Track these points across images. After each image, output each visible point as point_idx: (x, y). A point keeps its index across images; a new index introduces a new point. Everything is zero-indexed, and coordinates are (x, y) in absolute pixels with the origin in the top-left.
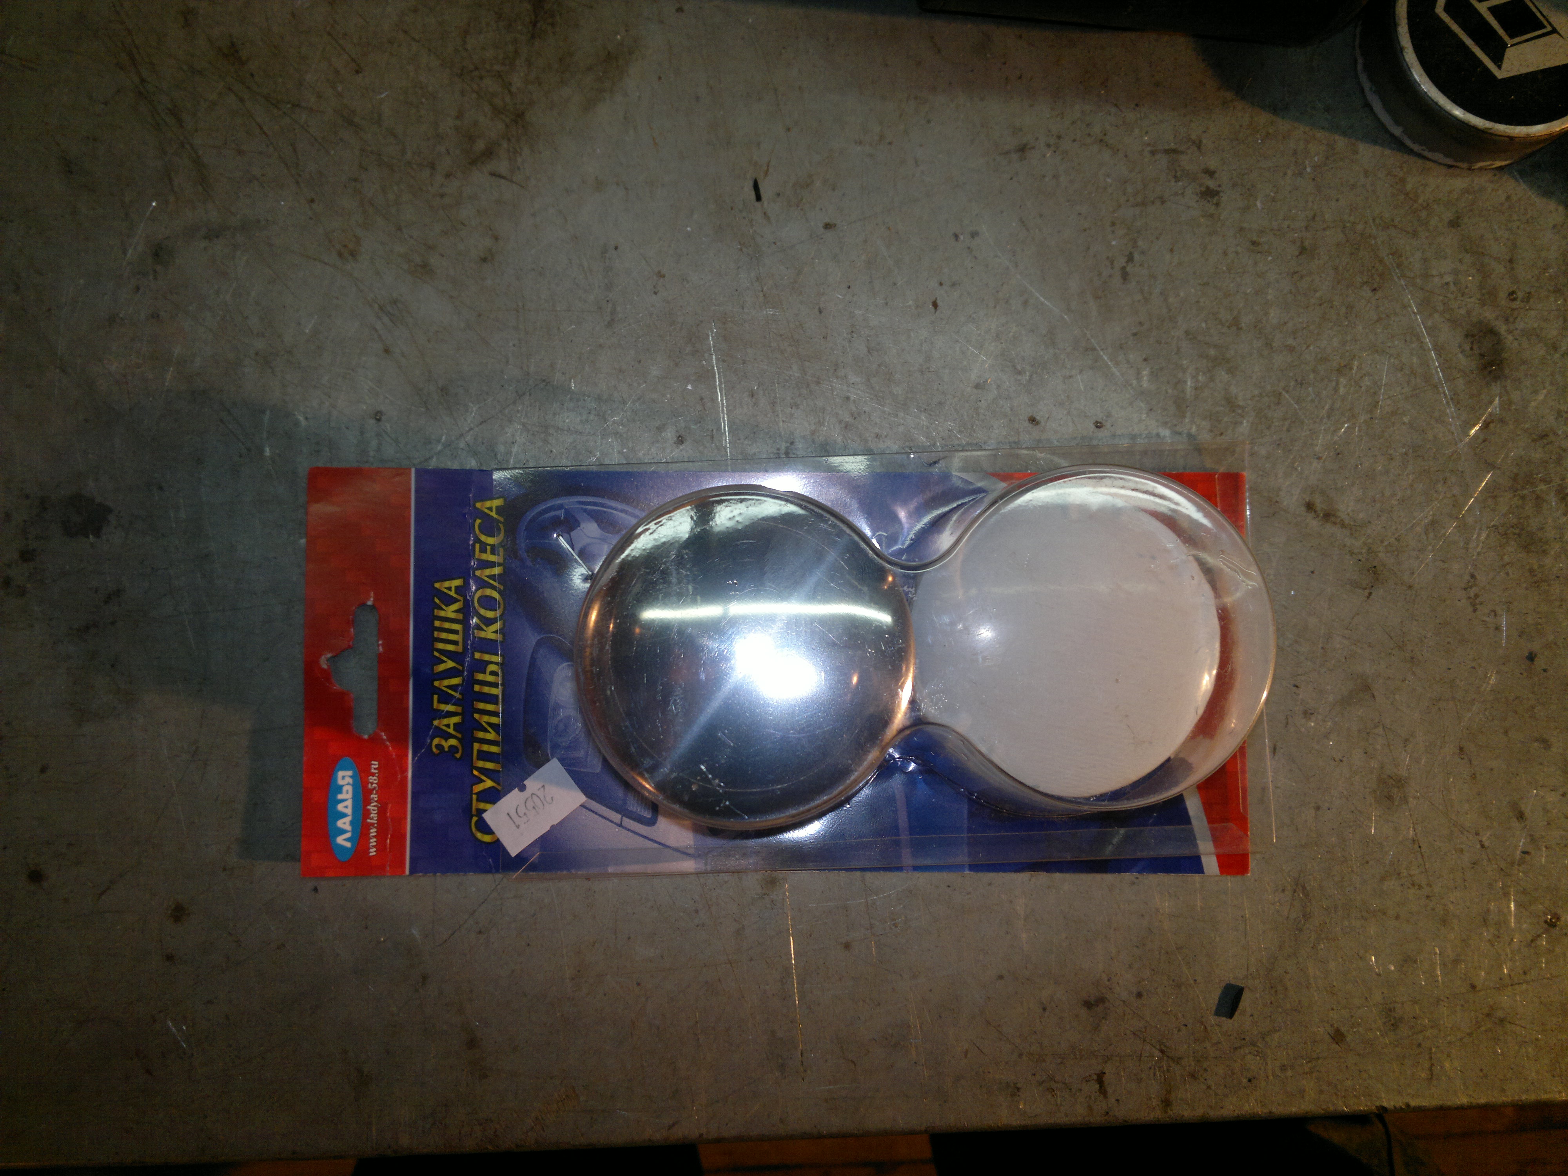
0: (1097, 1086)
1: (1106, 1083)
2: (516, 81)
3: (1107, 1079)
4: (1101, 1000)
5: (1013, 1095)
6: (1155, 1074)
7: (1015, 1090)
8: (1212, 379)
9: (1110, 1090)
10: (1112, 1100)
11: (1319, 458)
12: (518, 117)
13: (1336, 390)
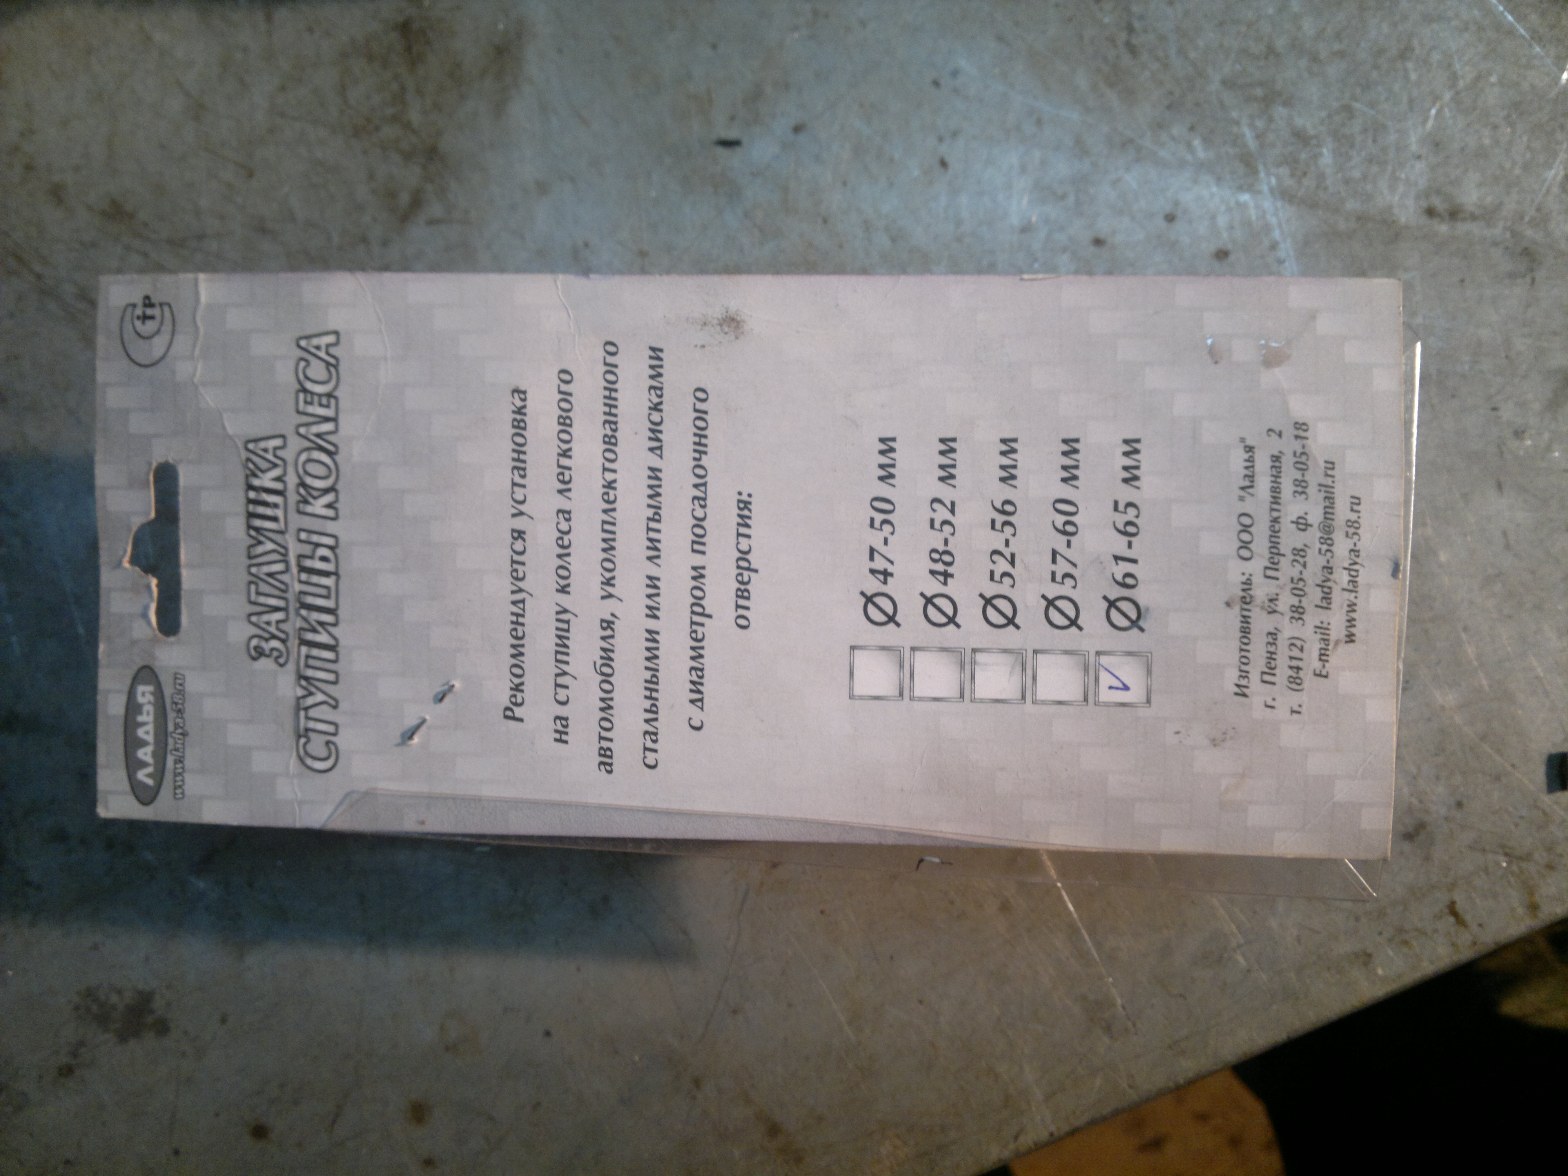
0: (1452, 919)
1: (1460, 912)
2: (415, 116)
3: (1459, 907)
4: (1421, 826)
5: (1366, 964)
6: (1509, 882)
7: (1366, 958)
8: (1271, 120)
9: (1468, 917)
10: (1474, 928)
11: (1419, 157)
12: (432, 153)
13: (1406, 77)
